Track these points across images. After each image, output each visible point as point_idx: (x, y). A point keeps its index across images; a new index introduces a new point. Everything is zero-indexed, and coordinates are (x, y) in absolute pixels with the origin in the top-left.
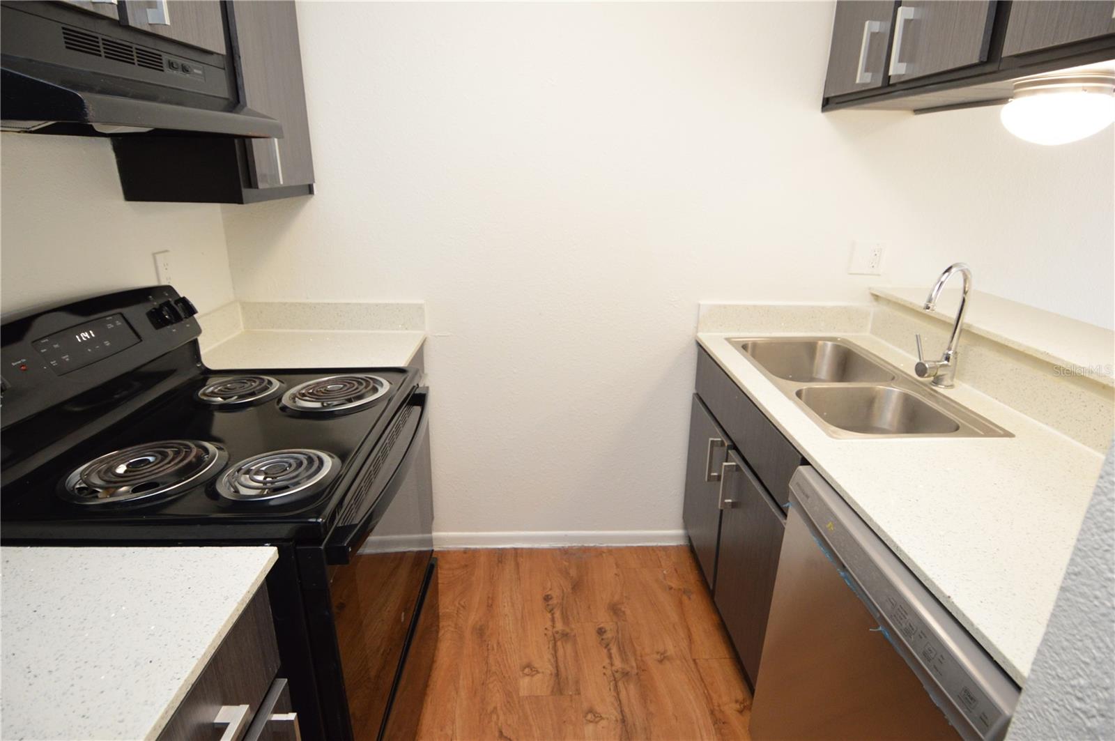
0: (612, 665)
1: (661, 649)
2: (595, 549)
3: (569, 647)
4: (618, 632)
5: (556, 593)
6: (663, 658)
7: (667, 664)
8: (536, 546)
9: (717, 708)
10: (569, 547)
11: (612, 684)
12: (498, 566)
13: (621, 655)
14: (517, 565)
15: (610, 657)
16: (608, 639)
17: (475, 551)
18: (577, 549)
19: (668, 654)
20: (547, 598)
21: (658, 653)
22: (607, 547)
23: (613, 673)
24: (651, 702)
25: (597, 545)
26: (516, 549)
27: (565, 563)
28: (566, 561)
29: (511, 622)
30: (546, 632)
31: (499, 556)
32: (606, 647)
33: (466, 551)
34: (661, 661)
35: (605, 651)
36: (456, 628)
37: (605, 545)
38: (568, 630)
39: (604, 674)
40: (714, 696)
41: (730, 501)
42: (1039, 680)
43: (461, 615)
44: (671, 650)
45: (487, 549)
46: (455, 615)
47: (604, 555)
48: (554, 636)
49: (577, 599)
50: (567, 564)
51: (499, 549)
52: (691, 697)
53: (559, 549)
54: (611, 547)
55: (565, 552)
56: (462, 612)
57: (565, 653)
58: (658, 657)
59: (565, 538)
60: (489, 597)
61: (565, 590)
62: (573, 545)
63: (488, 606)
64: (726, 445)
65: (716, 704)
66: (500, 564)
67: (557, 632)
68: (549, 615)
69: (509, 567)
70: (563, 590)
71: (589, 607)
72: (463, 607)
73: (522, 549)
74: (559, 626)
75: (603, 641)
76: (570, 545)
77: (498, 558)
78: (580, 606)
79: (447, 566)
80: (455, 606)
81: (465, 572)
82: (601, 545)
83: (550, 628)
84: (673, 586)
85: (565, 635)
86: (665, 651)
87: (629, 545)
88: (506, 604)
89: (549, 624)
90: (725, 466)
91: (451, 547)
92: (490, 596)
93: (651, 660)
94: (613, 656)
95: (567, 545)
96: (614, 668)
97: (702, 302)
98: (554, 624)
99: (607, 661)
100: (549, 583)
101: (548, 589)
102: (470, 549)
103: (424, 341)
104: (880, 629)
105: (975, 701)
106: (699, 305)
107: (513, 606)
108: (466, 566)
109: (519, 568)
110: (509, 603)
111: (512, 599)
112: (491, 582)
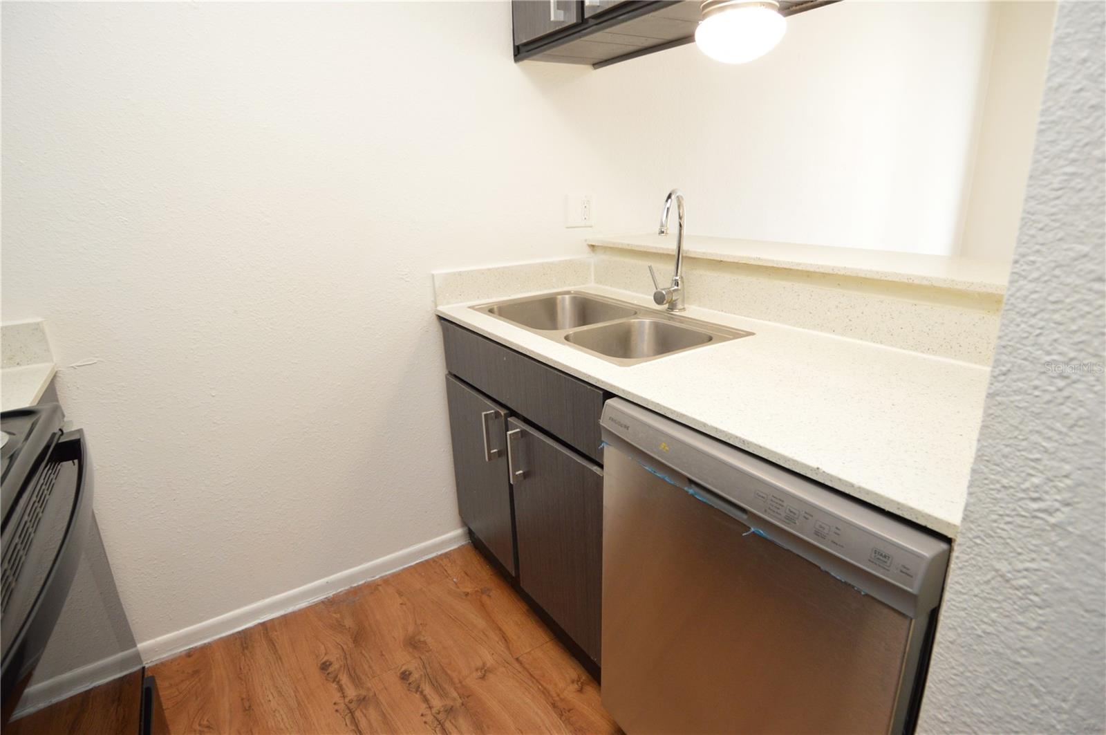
0: (430, 708)
1: (479, 664)
2: (367, 586)
3: (372, 713)
4: (425, 667)
5: (334, 656)
6: (484, 672)
7: (491, 677)
8: (290, 609)
9: (557, 699)
10: (333, 595)
11: (437, 729)
12: (244, 655)
13: (437, 692)
14: (272, 643)
15: (426, 700)
16: (416, 680)
17: (204, 649)
18: (346, 594)
19: (488, 665)
20: (325, 667)
21: (477, 670)
22: (381, 577)
23: (434, 717)
24: (488, 728)
25: (369, 580)
26: (263, 624)
27: (334, 615)
28: (335, 613)
29: (284, 716)
30: (336, 707)
31: (243, 641)
32: (417, 691)
33: (189, 654)
34: (483, 677)
35: (418, 696)
37: (377, 577)
38: (364, 693)
39: (425, 723)
40: (550, 687)
41: (521, 472)
42: (980, 501)
44: (490, 660)
45: (222, 639)
47: (380, 588)
48: (349, 709)
49: (363, 652)
50: (338, 616)
51: (239, 632)
52: (528, 700)
53: (323, 602)
54: (386, 575)
55: (330, 603)
57: (369, 721)
58: (479, 674)
59: (328, 586)
60: (242, 699)
61: (345, 647)
62: (340, 590)
63: (245, 710)
64: (502, 414)
65: (555, 695)
66: (246, 651)
67: (351, 702)
68: (335, 686)
69: (261, 651)
70: (343, 649)
71: (382, 655)
72: (208, 727)
73: (272, 620)
74: (351, 692)
75: (412, 686)
76: (334, 593)
77: (242, 644)
78: (371, 658)
79: (167, 684)
81: (197, 680)
82: (373, 579)
83: (341, 701)
84: (469, 590)
85: (362, 701)
86: (484, 665)
87: (406, 566)
88: (271, 697)
89: (337, 696)
90: (510, 435)
91: (165, 656)
92: (244, 696)
93: (472, 682)
94: (429, 697)
95: (330, 594)
96: (434, 710)
97: (435, 272)
98: (343, 693)
99: (424, 706)
100: (323, 647)
101: (323, 655)
102: (195, 649)
103: (55, 376)
104: (752, 529)
105: (889, 557)
106: (433, 275)
107: (280, 693)
108: (196, 672)
109: (275, 646)
110: (275, 694)
111: (277, 687)
112: (240, 678)
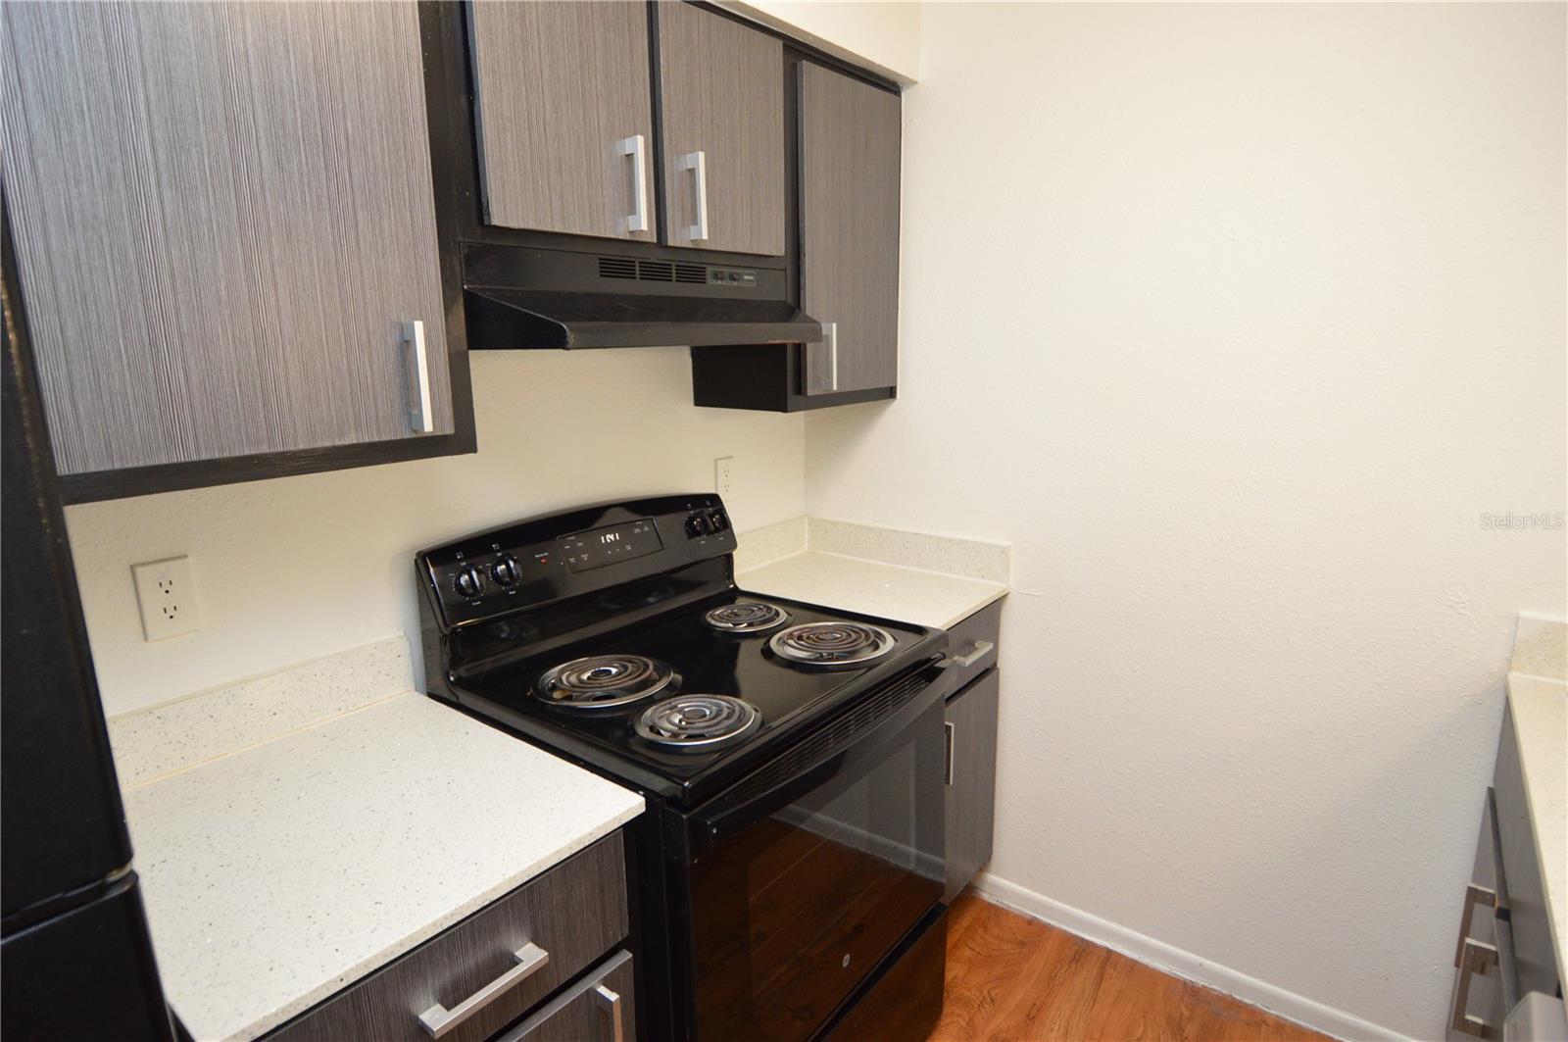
2: (1252, 1011)
8: (1146, 960)
10: (1204, 986)
12: (1069, 966)
14: (1101, 978)
17: (1045, 928)
18: (1217, 996)
22: (1278, 1016)
25: (1259, 1005)
26: (1109, 952)
27: (1184, 1009)
28: (1187, 1008)
31: (1079, 951)
33: (1032, 922)
36: (968, 1024)
37: (1273, 1012)
41: (1480, 1021)
43: (983, 1010)
45: (1064, 932)
46: (976, 1006)
47: (1264, 1028)
50: (1186, 1013)
51: (1083, 940)
53: (1185, 983)
54: (1286, 1020)
55: (1192, 992)
56: (986, 1006)
59: (1199, 969)
60: (1035, 1005)
62: (1215, 987)
63: (1028, 1016)
64: (1497, 905)
66: (1074, 963)
69: (1085, 976)
72: (992, 1000)
73: (1120, 955)
76: (1206, 984)
77: (1076, 954)
79: (996, 932)
80: (981, 993)
81: (1017, 951)
82: (1266, 1009)
87: (1324, 1032)
88: (1056, 1027)
91: (1015, 906)
92: (1038, 1003)
95: (1201, 982)
97: (1524, 613)
100: (1141, 1030)
102: (1039, 921)
103: (1005, 596)
106: (1518, 617)
108: (1023, 944)
109: (1101, 982)
110: (1062, 1030)
111: (1068, 1024)
112: (1049, 984)
